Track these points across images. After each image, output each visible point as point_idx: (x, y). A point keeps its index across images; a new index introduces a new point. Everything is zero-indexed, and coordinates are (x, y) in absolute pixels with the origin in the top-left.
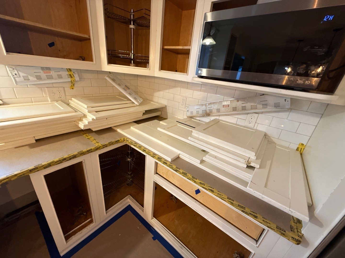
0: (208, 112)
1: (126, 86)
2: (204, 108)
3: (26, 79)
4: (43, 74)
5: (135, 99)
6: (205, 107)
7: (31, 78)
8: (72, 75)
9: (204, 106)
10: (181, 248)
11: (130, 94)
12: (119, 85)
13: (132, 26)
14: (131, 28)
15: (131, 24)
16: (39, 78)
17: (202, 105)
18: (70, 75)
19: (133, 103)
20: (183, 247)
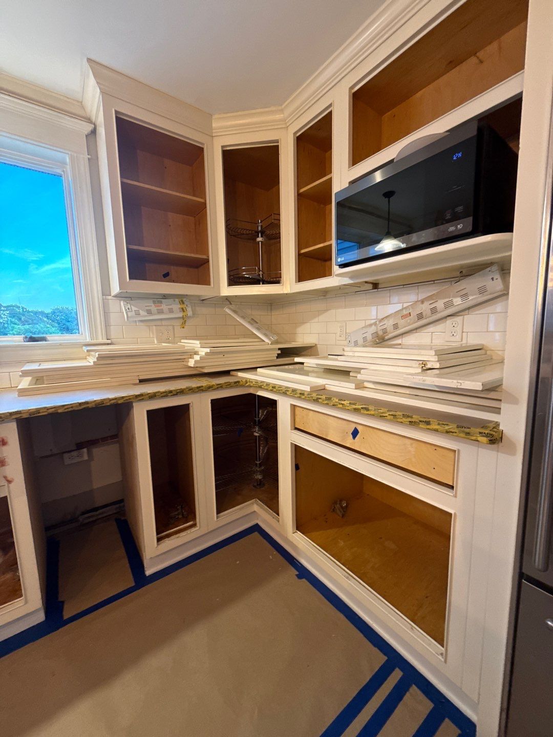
0: (380, 333)
1: (252, 319)
2: (373, 329)
3: (138, 314)
4: (154, 308)
5: (266, 335)
6: (375, 328)
7: (142, 313)
8: (184, 309)
9: (373, 326)
10: (347, 578)
11: (258, 329)
12: (243, 317)
13: (259, 239)
14: (259, 242)
15: (258, 237)
16: (149, 312)
17: (371, 325)
18: (182, 308)
19: (264, 341)
20: (350, 577)
